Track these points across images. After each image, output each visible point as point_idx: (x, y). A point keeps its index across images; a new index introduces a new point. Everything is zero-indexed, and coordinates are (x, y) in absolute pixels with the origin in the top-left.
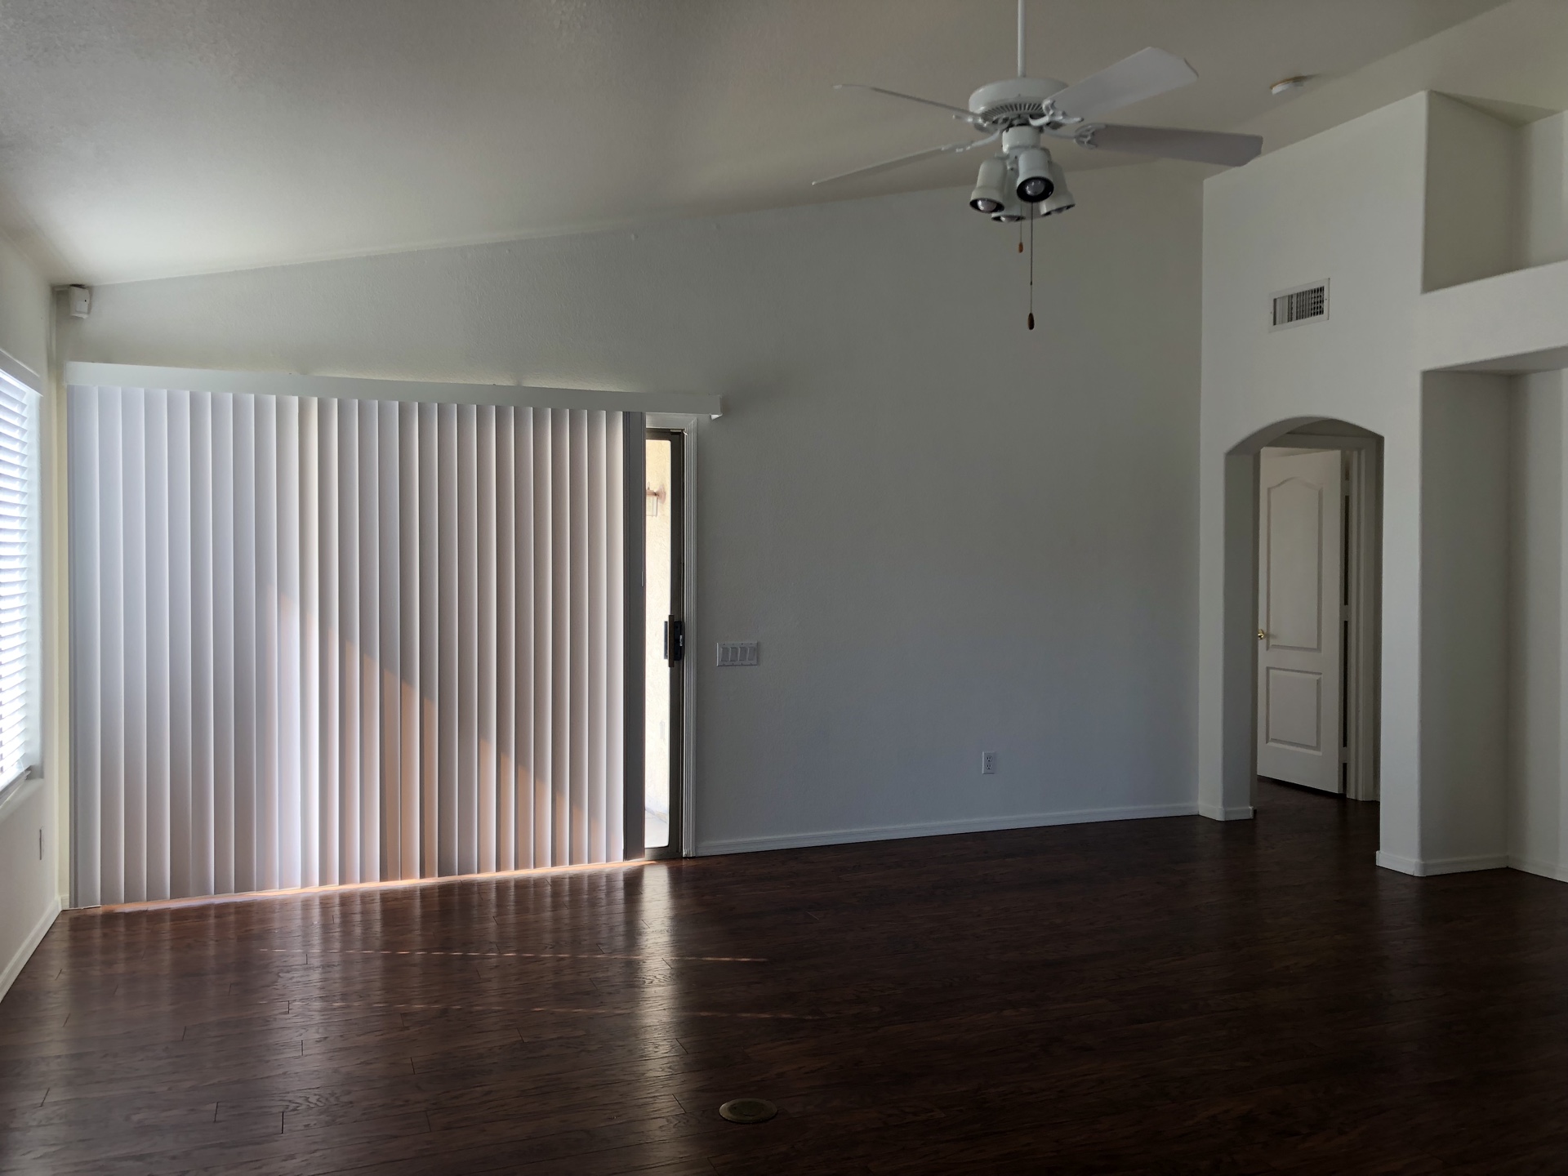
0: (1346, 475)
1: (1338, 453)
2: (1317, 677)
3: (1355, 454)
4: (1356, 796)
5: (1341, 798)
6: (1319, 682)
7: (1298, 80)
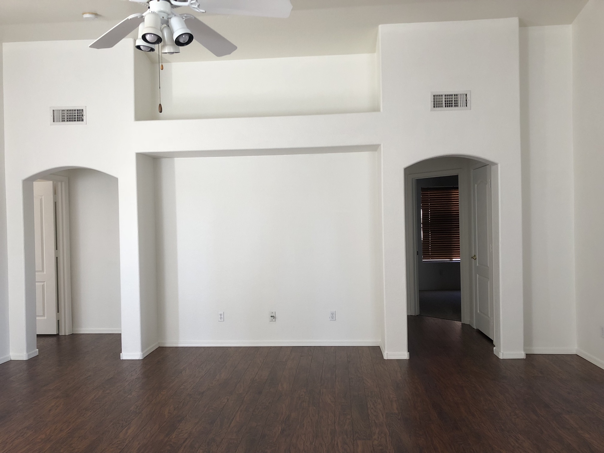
0: (55, 192)
1: (51, 182)
2: (43, 283)
3: (59, 184)
4: (65, 333)
5: (57, 335)
6: (43, 286)
7: (96, 15)
